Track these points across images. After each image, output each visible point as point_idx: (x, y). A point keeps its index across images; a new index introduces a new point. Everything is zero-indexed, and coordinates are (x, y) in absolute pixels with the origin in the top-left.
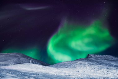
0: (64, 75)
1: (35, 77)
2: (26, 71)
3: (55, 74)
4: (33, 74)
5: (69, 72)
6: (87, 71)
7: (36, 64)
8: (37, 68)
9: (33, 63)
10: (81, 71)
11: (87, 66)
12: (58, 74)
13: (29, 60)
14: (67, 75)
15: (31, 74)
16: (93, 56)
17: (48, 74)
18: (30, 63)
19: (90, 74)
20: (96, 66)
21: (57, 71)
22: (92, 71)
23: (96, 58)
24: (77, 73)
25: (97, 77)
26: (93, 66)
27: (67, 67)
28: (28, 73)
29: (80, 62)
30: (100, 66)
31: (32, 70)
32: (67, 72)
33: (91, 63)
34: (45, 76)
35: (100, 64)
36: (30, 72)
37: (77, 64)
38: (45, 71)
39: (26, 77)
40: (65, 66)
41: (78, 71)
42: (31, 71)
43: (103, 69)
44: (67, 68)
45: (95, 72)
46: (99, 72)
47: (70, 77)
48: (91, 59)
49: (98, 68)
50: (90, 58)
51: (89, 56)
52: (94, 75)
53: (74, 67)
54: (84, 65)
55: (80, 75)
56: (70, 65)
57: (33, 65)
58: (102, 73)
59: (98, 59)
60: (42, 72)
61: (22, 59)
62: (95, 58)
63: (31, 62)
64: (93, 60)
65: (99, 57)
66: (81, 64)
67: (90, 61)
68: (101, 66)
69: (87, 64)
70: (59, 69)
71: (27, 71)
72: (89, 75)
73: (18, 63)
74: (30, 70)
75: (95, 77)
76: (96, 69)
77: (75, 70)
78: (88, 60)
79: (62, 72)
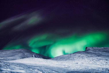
0: (64, 67)
1: (38, 70)
2: (30, 64)
3: (56, 66)
4: (37, 67)
5: (68, 64)
6: (85, 63)
7: (38, 58)
8: (39, 62)
9: (35, 57)
10: (80, 63)
12: (58, 66)
13: (32, 54)
14: (67, 66)
15: (35, 66)
16: (91, 49)
17: (50, 67)
18: (33, 57)
19: (88, 65)
20: (94, 58)
21: (57, 63)
22: (91, 62)
24: (76, 64)
25: (95, 68)
26: (91, 58)
27: (66, 60)
28: (32, 66)
29: (78, 55)
30: (98, 57)
31: (36, 63)
32: (66, 64)
33: (89, 55)
35: (98, 56)
36: (34, 65)
37: (76, 56)
38: (47, 63)
39: (31, 69)
40: (64, 58)
41: (77, 63)
42: (34, 64)
43: (101, 61)
44: (67, 61)
45: (93, 64)
46: (98, 63)
47: (70, 68)
48: (89, 51)
49: (97, 59)
50: (88, 50)
51: (87, 49)
52: (93, 66)
53: (73, 60)
54: (82, 57)
55: (79, 67)
56: (69, 58)
57: (36, 59)
58: (101, 64)
59: (96, 51)
60: (44, 65)
61: (26, 54)
62: (93, 51)
63: (34, 56)
64: (91, 53)
65: (97, 50)
66: (79, 56)
67: (88, 53)
68: (100, 57)
69: (85, 56)
70: (59, 61)
72: (88, 67)
73: (23, 58)
74: (34, 63)
75: (94, 68)
76: (94, 61)
77: (74, 62)
78: (86, 52)
79: (62, 64)
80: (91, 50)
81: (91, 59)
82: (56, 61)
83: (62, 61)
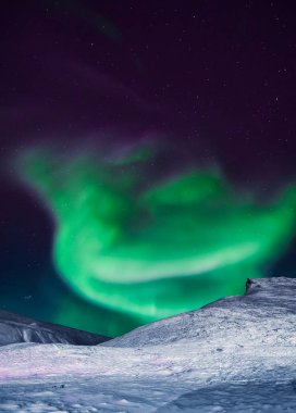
0: (167, 372)
1: (49, 402)
2: (7, 378)
3: (132, 374)
4: (42, 388)
5: (184, 358)
6: (252, 343)
7: (50, 342)
8: (55, 361)
9: (35, 340)
10: (229, 347)
11: (248, 323)
12: (142, 373)
13: (19, 327)
14: (178, 369)
15: (29, 389)
16: (264, 285)
17: (103, 380)
18: (22, 340)
19: (262, 353)
20: (280, 321)
21: (137, 360)
22: (270, 340)
23: (277, 290)
24: (217, 354)
25: (288, 362)
26: (270, 321)
27: (174, 340)
28: (15, 388)
29: (220, 312)
30: (294, 317)
31: (35, 370)
32: (177, 359)
33: (259, 310)
34: (92, 387)
35: (293, 313)
36: (27, 382)
37: (212, 320)
38: (90, 366)
39: (11, 406)
40: (167, 333)
41: (220, 350)
42: (29, 378)
44: (178, 345)
45: (278, 344)
47: (192, 375)
48: (259, 295)
50: (255, 291)
51: (252, 286)
52: (280, 354)
53: (203, 335)
54: (238, 322)
55: (226, 366)
56: (186, 330)
57: (39, 348)
59: (282, 294)
60: (78, 375)
62: (273, 292)
63: (26, 337)
64: (266, 300)
65: (286, 287)
66: (226, 318)
67: (258, 302)
69: (246, 316)
70: (145, 350)
71: (13, 379)
72: (261, 360)
74: (27, 372)
75: (283, 364)
76: (280, 332)
77: (206, 346)
78: (249, 299)
79: (158, 362)
80: (265, 290)
81: (269, 327)
82: (131, 350)
83: (156, 349)
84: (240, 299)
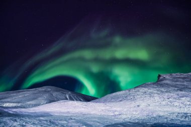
0: (112, 114)
5: (121, 109)
6: (154, 104)
10: (143, 105)
11: (155, 95)
13: (65, 94)
16: (167, 77)
20: (172, 94)
21: (103, 108)
22: (164, 103)
26: (167, 94)
27: (121, 101)
29: (143, 90)
30: (180, 93)
31: (68, 110)
33: (163, 89)
35: (181, 90)
37: (138, 93)
38: (86, 110)
40: (118, 98)
41: (138, 106)
43: (184, 98)
44: (121, 103)
49: (176, 97)
50: (162, 80)
51: (161, 78)
53: (134, 99)
54: (151, 95)
56: (126, 97)
57: (71, 102)
58: (181, 105)
59: (177, 81)
61: (55, 94)
62: (172, 81)
64: (167, 84)
66: (145, 92)
67: (162, 86)
68: (183, 92)
69: (155, 92)
70: (108, 104)
77: (133, 104)
78: (159, 84)
79: (111, 110)
80: (168, 79)
81: (165, 97)
82: (102, 104)
83: (112, 104)
84: (154, 84)
